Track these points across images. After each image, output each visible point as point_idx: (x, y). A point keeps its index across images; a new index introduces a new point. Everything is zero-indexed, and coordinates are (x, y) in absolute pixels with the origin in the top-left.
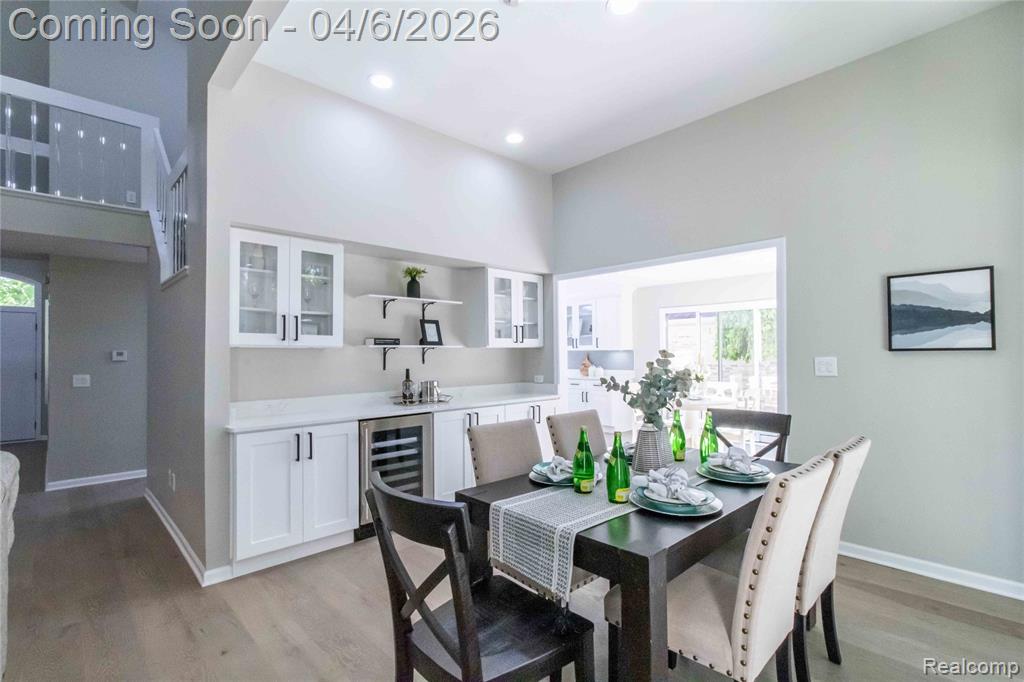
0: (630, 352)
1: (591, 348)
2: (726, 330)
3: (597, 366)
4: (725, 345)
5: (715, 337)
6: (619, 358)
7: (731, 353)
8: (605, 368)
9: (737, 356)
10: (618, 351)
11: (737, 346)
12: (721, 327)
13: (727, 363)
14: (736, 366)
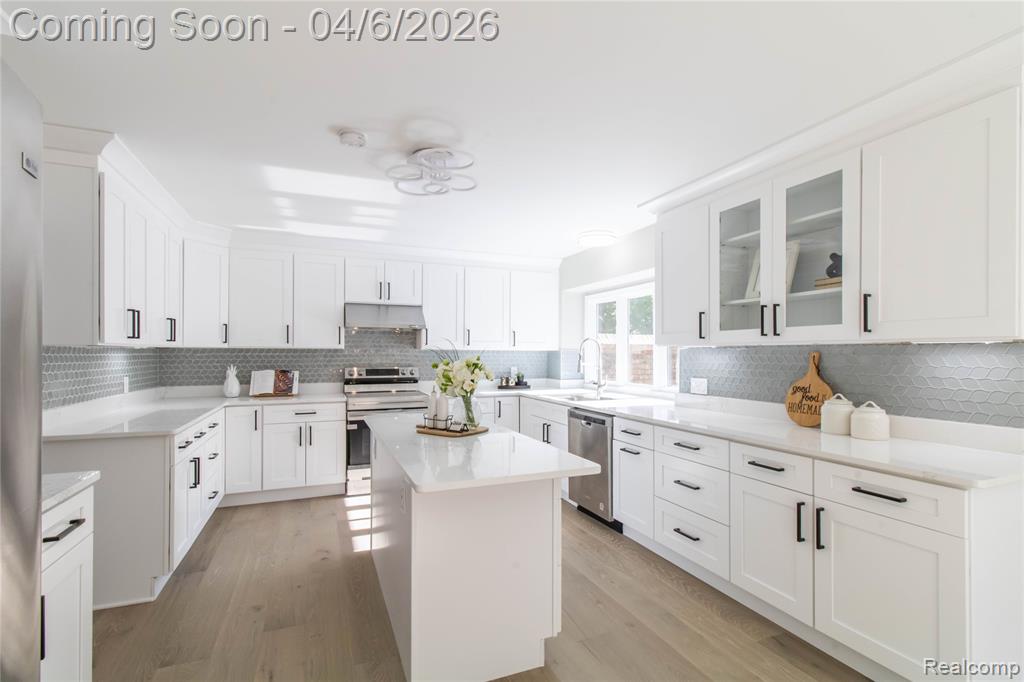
1: (837, 334)
3: (855, 400)
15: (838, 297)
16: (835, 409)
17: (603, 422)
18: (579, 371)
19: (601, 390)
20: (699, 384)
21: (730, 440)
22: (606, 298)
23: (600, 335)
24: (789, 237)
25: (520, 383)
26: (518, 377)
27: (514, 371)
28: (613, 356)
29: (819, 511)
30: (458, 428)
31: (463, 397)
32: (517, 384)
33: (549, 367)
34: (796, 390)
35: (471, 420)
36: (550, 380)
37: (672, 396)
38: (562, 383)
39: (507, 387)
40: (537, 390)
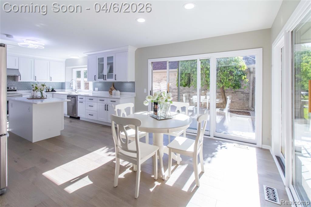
0: (133, 83)
1: (112, 80)
2: (182, 74)
3: (116, 90)
4: (181, 80)
5: (177, 77)
6: (128, 86)
7: (184, 84)
8: (120, 91)
9: (186, 85)
10: (127, 82)
11: (186, 81)
12: (180, 72)
13: (182, 88)
14: (185, 89)
15: (113, 74)
16: (114, 91)
17: (75, 97)
18: (70, 87)
19: (76, 91)
20: (96, 89)
21: (97, 97)
22: (79, 70)
23: (77, 78)
24: (108, 64)
25: (53, 90)
26: (52, 89)
27: (51, 88)
28: (80, 83)
29: (107, 105)
30: (40, 97)
31: (40, 91)
32: (52, 91)
33: (62, 86)
34: (110, 89)
35: (43, 96)
36: (62, 90)
37: (91, 92)
38: (66, 90)
39: (49, 91)
40: (58, 92)
